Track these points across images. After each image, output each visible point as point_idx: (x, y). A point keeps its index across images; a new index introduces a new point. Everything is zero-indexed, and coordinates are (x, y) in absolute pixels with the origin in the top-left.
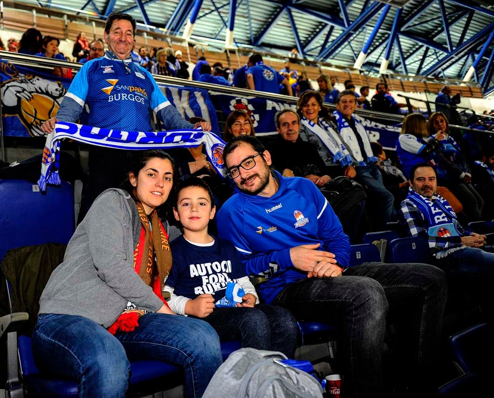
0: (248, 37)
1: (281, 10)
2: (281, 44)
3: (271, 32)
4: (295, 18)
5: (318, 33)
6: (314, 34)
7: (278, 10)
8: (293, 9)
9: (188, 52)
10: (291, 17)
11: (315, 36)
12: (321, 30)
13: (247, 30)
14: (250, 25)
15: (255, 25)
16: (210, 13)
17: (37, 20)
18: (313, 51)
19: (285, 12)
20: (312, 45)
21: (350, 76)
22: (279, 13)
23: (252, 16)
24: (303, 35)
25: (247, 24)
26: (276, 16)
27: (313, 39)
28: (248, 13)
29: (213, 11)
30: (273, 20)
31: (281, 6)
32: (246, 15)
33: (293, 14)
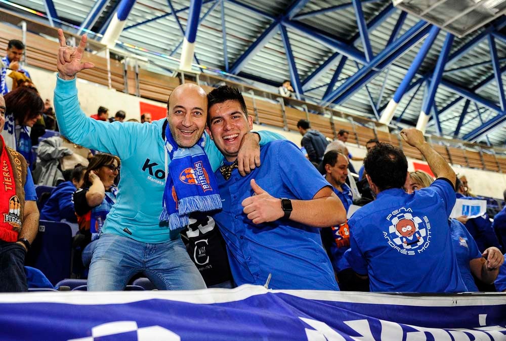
0: (220, 61)
1: (272, 26)
2: (268, 77)
3: (255, 58)
4: (291, 42)
5: (322, 67)
6: (317, 67)
7: (268, 26)
8: (290, 28)
9: (109, 68)
10: (287, 39)
11: (318, 71)
12: (326, 63)
13: (219, 50)
14: (224, 44)
15: (232, 46)
16: (163, 16)
18: (313, 91)
19: (277, 30)
20: (311, 84)
21: (375, 134)
22: (268, 31)
23: (228, 31)
24: (301, 67)
25: (221, 41)
26: (264, 35)
27: (314, 74)
28: (223, 25)
29: (168, 14)
30: (260, 40)
31: (273, 20)
32: (220, 28)
33: (289, 35)
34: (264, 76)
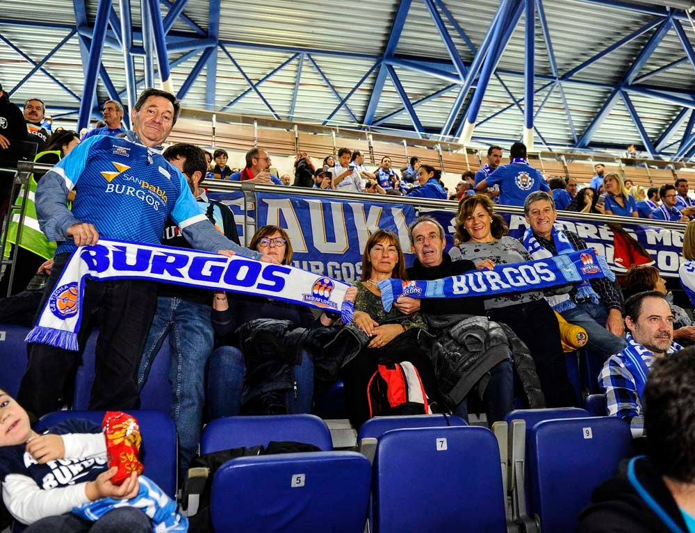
0: (569, 136)
1: (613, 94)
2: (620, 142)
3: (602, 126)
4: (634, 104)
5: (675, 122)
6: (671, 123)
7: (609, 95)
8: (630, 92)
9: (467, 161)
10: (629, 102)
11: (672, 126)
12: (679, 117)
13: (566, 125)
14: (569, 119)
15: (578, 120)
16: (508, 108)
17: (258, 134)
18: (671, 147)
19: (618, 96)
20: (668, 140)
22: (610, 99)
23: (570, 107)
24: (651, 128)
25: (566, 118)
26: (606, 104)
27: (668, 130)
28: (565, 103)
29: (512, 105)
30: (603, 109)
31: (613, 89)
32: (562, 107)
33: (631, 98)
34: (615, 142)
